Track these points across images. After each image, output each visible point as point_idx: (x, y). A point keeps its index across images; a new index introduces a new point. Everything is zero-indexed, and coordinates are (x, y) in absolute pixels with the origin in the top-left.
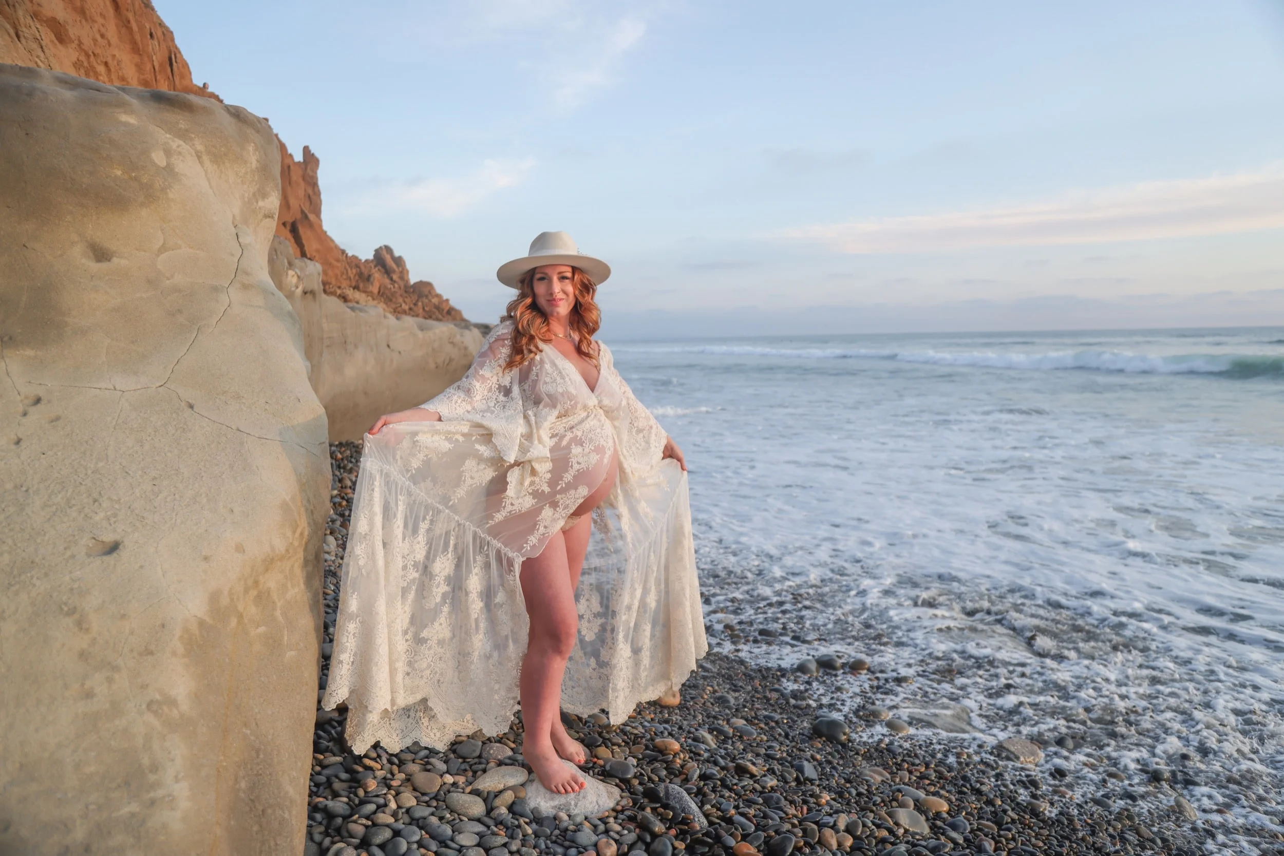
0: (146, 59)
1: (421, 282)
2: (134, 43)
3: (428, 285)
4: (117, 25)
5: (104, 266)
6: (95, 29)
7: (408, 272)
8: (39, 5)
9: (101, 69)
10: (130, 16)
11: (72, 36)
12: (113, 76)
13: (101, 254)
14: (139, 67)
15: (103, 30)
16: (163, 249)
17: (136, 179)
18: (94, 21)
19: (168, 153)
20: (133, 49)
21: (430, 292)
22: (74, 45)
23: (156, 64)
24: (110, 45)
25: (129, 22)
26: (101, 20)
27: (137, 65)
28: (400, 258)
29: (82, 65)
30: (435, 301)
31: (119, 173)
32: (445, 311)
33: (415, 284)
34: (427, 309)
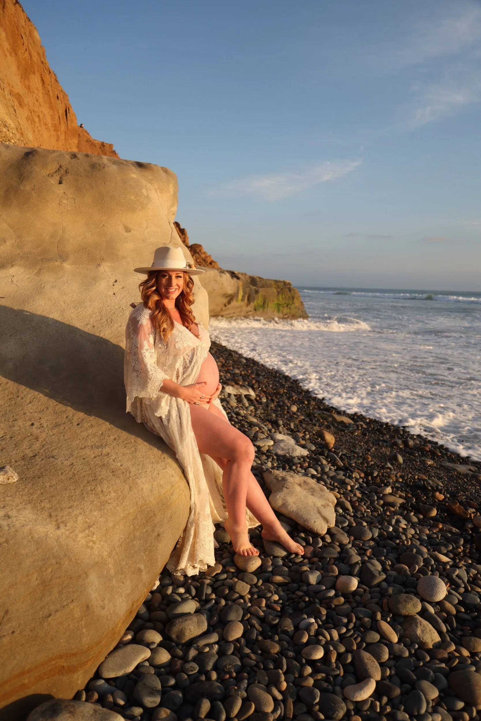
0: (56, 112)
1: (196, 244)
2: (50, 103)
3: (200, 246)
4: (43, 93)
5: (129, 234)
6: (34, 97)
7: (188, 238)
8: (12, 87)
9: (36, 119)
10: (49, 87)
11: (26, 103)
12: (42, 124)
13: (128, 230)
14: (52, 117)
15: (38, 98)
16: (147, 227)
17: (138, 200)
18: (34, 92)
19: (147, 190)
20: (50, 107)
21: (200, 251)
22: (26, 108)
23: (60, 115)
24: (40, 105)
25: (49, 91)
26: (36, 91)
27: (51, 116)
28: (184, 229)
29: (29, 118)
30: (203, 256)
31: (133, 198)
32: (209, 262)
33: (192, 245)
34: (198, 260)
